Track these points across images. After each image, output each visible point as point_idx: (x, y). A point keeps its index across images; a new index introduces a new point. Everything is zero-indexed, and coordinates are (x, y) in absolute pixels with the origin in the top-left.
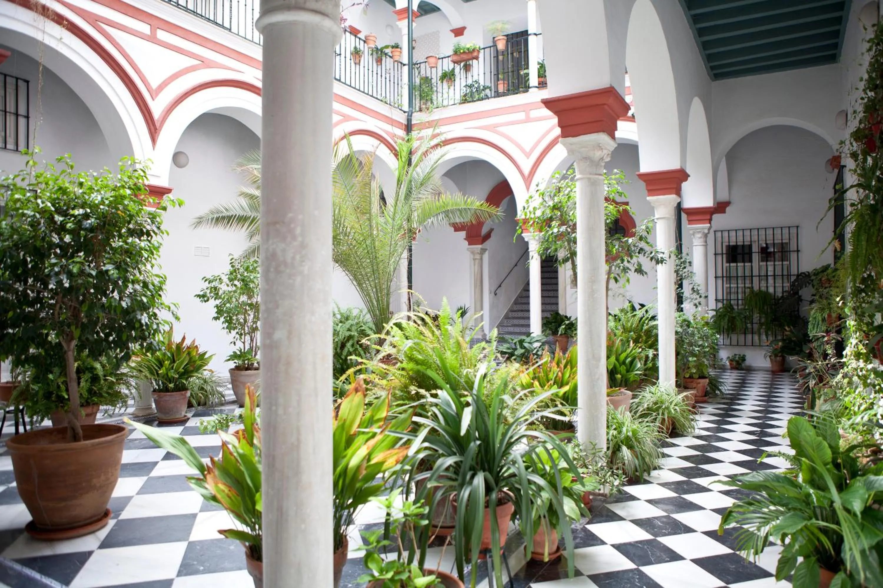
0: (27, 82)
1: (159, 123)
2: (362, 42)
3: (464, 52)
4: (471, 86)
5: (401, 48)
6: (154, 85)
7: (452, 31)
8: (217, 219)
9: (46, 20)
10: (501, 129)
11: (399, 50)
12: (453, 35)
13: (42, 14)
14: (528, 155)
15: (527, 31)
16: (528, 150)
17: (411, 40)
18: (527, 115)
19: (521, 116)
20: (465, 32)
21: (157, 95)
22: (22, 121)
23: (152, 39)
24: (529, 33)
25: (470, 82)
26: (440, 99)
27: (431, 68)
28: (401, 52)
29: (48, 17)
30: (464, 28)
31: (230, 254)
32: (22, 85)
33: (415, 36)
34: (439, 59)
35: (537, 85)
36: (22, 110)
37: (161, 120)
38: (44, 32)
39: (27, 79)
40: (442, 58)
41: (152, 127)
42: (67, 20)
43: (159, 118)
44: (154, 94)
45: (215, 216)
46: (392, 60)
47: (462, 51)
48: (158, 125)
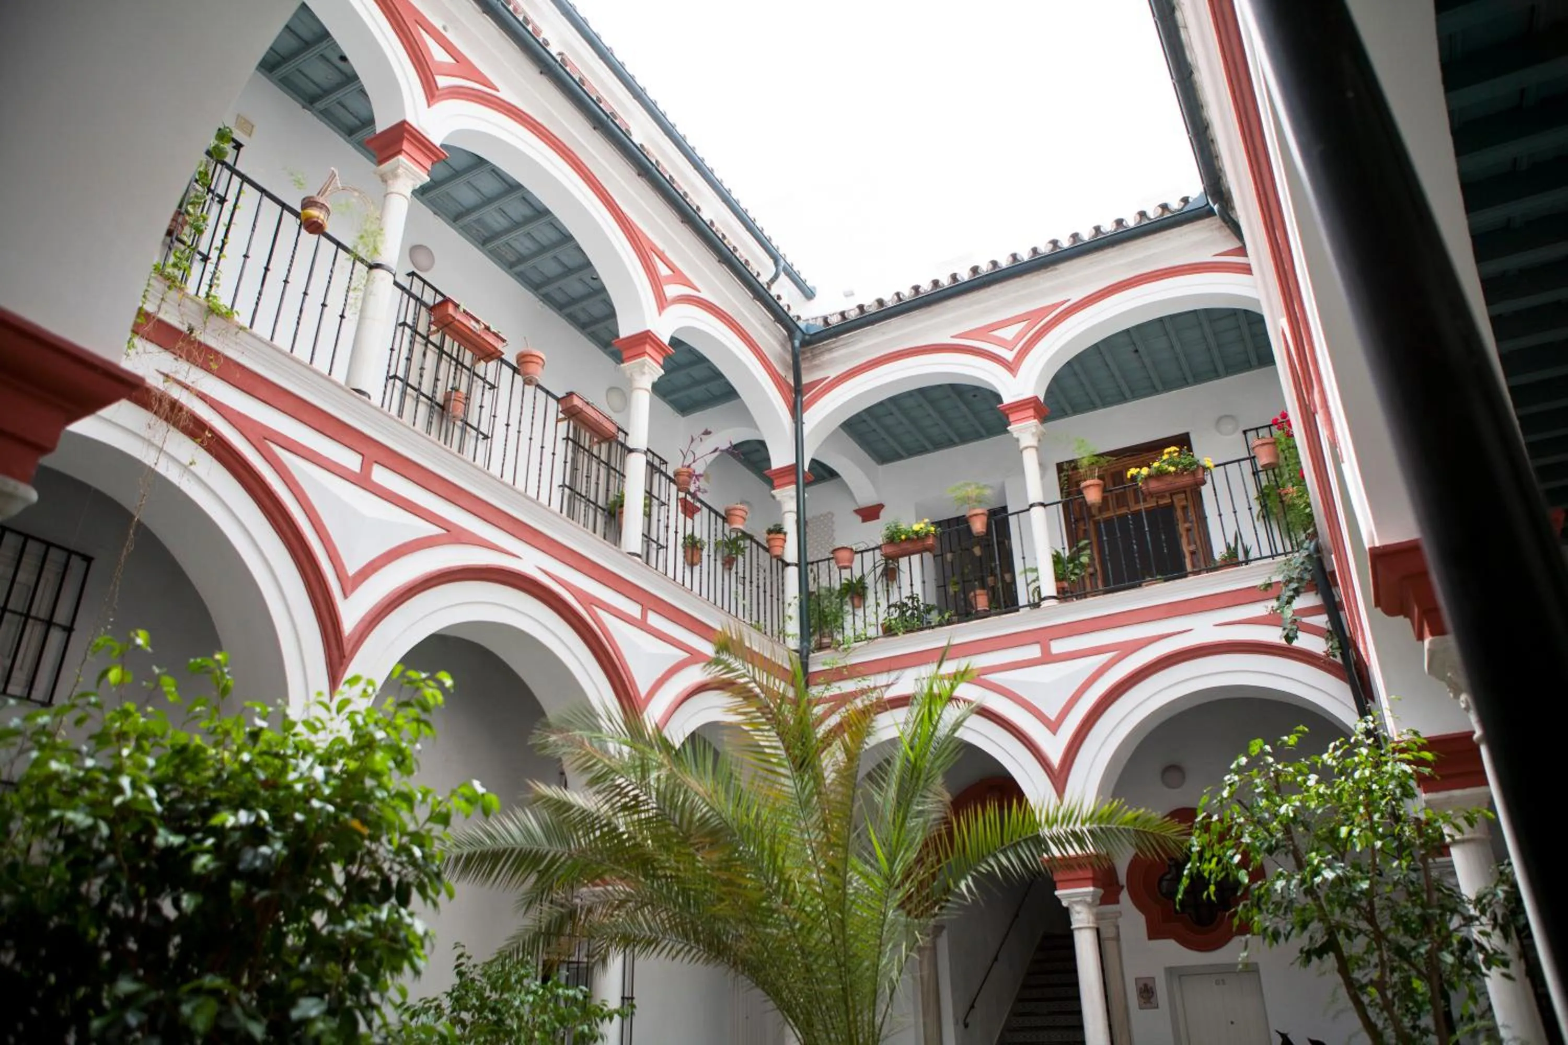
0: (88, 560)
1: (351, 644)
2: (720, 521)
3: (908, 539)
4: (902, 606)
5: (785, 534)
6: (352, 569)
7: (859, 512)
8: (469, 858)
9: (172, 428)
10: (993, 678)
11: (782, 536)
12: (859, 519)
13: (166, 419)
14: (1053, 727)
15: (1005, 509)
16: (1052, 715)
17: (801, 524)
18: (1046, 650)
19: (1034, 651)
20: (882, 514)
21: (354, 588)
22: (56, 636)
23: (362, 481)
24: (1010, 511)
25: (894, 599)
26: (859, 624)
27: (840, 568)
28: (785, 541)
29: (176, 424)
30: (880, 507)
31: (457, 945)
32: (77, 565)
33: (809, 515)
34: (857, 552)
35: (1055, 594)
36: (62, 616)
37: (356, 637)
38: (161, 450)
39: (90, 553)
40: (862, 552)
41: (335, 653)
42: (212, 430)
43: (351, 635)
44: (350, 585)
45: (466, 851)
46: (768, 555)
47: (903, 537)
48: (348, 648)
